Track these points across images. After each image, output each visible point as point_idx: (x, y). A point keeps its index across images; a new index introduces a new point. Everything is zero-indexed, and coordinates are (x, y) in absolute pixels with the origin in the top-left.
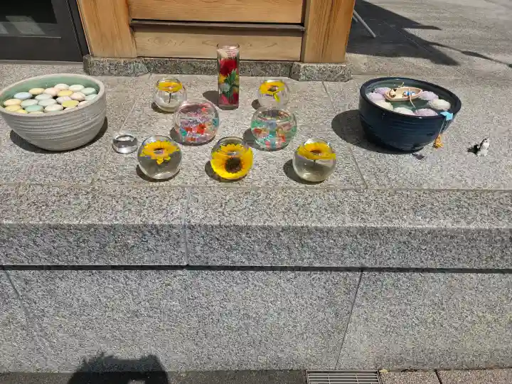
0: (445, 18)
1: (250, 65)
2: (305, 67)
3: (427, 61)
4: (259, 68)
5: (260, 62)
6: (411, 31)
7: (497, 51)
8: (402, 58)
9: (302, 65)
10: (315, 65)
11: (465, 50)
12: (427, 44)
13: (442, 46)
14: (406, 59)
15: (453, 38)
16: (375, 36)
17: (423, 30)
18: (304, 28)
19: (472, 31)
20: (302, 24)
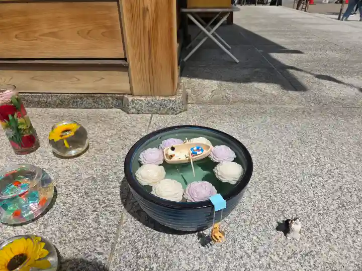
0: (311, 43)
1: (81, 98)
2: (133, 101)
3: (277, 86)
4: (90, 101)
5: (91, 95)
6: (275, 55)
7: (350, 74)
8: (253, 83)
9: (130, 98)
10: (143, 98)
11: (318, 73)
12: (284, 68)
13: (297, 70)
14: (256, 85)
15: (312, 61)
16: (238, 61)
17: (286, 54)
18: (127, 63)
19: (331, 54)
20: (125, 59)
